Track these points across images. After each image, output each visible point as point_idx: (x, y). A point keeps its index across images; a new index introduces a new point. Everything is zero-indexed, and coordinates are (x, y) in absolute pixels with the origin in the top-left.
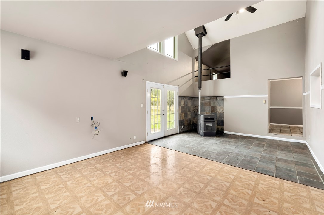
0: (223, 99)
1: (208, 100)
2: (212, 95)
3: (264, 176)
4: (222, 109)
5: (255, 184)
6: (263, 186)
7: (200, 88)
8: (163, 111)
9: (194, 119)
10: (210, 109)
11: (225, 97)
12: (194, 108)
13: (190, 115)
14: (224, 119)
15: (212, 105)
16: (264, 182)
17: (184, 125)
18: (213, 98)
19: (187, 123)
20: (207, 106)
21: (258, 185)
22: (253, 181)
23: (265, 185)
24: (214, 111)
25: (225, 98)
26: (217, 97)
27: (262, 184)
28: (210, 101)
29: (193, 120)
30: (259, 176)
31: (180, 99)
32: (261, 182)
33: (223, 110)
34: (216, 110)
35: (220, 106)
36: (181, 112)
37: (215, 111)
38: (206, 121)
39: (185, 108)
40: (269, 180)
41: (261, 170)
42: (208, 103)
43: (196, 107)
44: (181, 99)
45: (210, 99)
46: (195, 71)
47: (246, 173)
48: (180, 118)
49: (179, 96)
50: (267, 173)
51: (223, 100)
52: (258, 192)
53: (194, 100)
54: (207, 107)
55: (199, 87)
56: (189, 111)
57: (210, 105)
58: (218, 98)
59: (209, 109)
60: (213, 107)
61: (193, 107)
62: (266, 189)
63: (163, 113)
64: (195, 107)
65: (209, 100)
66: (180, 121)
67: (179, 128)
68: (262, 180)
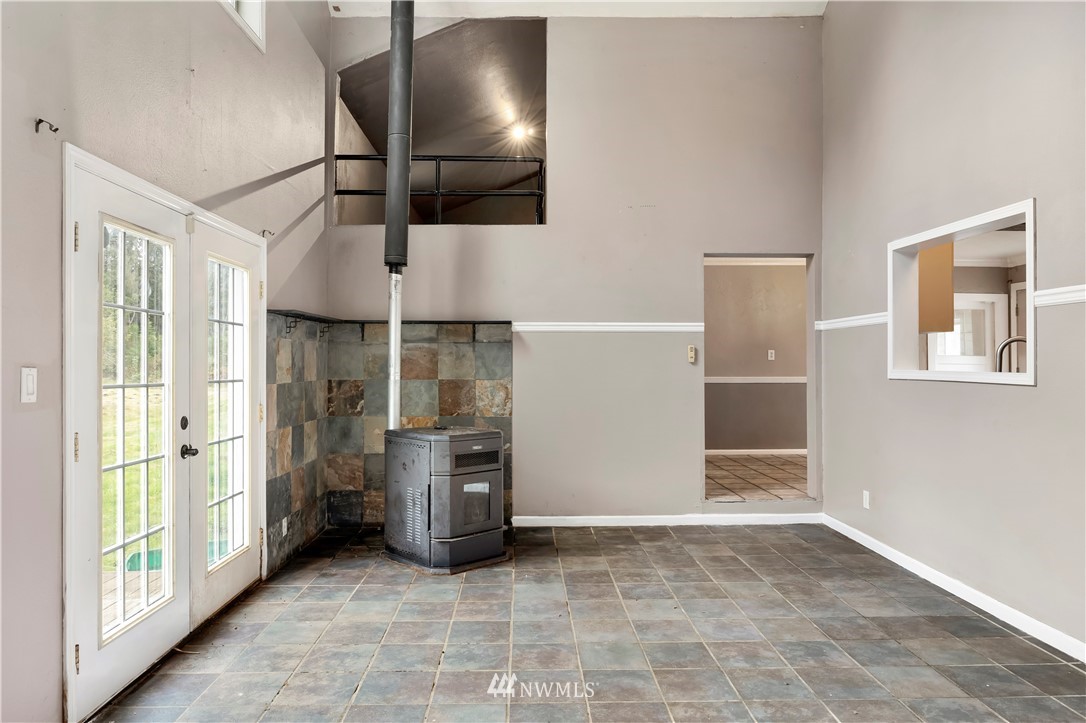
0: (508, 338)
1: (426, 345)
2: (447, 312)
4: (502, 394)
7: (396, 264)
8: (184, 423)
9: (330, 463)
10: (433, 398)
11: (517, 327)
12: (330, 390)
13: (315, 438)
14: (510, 449)
15: (445, 374)
17: (287, 512)
18: (456, 333)
19: (301, 492)
20: (417, 377)
24: (457, 404)
25: (518, 333)
26: (474, 324)
28: (434, 346)
29: (327, 471)
31: (275, 329)
33: (508, 397)
34: (471, 400)
35: (491, 376)
36: (279, 426)
37: (465, 409)
38: (461, 470)
39: (296, 392)
42: (424, 362)
43: (345, 387)
44: (279, 332)
45: (433, 334)
46: (339, 157)
48: (274, 467)
49: (269, 311)
51: (510, 342)
53: (330, 342)
54: (417, 383)
55: (393, 258)
56: (312, 416)
57: (433, 373)
58: (482, 333)
59: (426, 398)
60: (450, 382)
61: (324, 383)
63: (186, 438)
64: (340, 383)
65: (431, 340)
66: (271, 484)
67: (268, 537)
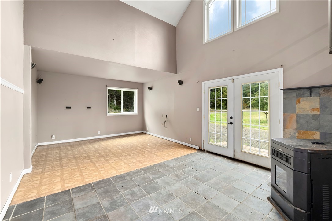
3: (80, 184)
5: (82, 174)
6: (76, 176)
8: (231, 118)
16: (77, 179)
21: (80, 174)
22: (85, 175)
23: (75, 177)
27: (78, 177)
30: (85, 182)
32: (80, 178)
40: (74, 183)
41: (86, 188)
47: (95, 178)
50: (80, 189)
52: (77, 171)
62: (74, 175)
68: (79, 180)
